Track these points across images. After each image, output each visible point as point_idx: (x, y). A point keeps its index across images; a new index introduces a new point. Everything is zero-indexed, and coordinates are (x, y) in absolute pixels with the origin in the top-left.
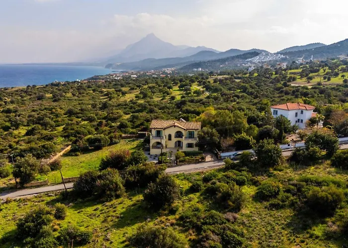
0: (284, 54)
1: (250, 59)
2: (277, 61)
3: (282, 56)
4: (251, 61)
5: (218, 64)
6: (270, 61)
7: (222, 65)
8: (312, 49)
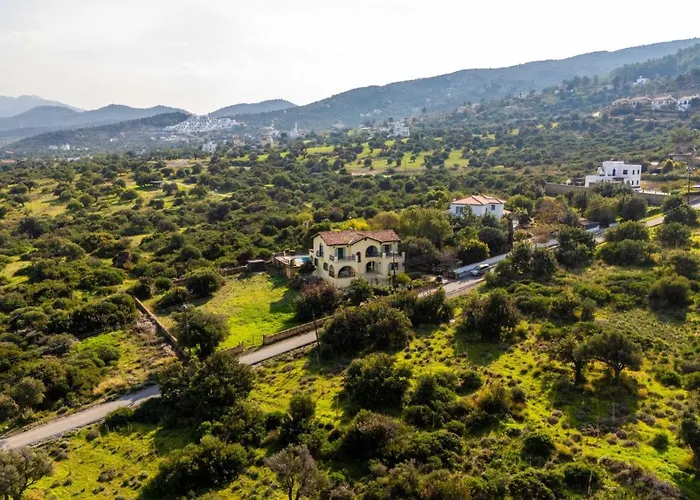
0: (237, 118)
1: (171, 128)
2: (226, 132)
3: (235, 122)
4: (174, 131)
5: (103, 136)
6: (214, 131)
7: (112, 137)
8: (282, 111)
